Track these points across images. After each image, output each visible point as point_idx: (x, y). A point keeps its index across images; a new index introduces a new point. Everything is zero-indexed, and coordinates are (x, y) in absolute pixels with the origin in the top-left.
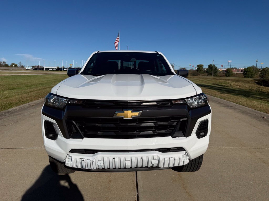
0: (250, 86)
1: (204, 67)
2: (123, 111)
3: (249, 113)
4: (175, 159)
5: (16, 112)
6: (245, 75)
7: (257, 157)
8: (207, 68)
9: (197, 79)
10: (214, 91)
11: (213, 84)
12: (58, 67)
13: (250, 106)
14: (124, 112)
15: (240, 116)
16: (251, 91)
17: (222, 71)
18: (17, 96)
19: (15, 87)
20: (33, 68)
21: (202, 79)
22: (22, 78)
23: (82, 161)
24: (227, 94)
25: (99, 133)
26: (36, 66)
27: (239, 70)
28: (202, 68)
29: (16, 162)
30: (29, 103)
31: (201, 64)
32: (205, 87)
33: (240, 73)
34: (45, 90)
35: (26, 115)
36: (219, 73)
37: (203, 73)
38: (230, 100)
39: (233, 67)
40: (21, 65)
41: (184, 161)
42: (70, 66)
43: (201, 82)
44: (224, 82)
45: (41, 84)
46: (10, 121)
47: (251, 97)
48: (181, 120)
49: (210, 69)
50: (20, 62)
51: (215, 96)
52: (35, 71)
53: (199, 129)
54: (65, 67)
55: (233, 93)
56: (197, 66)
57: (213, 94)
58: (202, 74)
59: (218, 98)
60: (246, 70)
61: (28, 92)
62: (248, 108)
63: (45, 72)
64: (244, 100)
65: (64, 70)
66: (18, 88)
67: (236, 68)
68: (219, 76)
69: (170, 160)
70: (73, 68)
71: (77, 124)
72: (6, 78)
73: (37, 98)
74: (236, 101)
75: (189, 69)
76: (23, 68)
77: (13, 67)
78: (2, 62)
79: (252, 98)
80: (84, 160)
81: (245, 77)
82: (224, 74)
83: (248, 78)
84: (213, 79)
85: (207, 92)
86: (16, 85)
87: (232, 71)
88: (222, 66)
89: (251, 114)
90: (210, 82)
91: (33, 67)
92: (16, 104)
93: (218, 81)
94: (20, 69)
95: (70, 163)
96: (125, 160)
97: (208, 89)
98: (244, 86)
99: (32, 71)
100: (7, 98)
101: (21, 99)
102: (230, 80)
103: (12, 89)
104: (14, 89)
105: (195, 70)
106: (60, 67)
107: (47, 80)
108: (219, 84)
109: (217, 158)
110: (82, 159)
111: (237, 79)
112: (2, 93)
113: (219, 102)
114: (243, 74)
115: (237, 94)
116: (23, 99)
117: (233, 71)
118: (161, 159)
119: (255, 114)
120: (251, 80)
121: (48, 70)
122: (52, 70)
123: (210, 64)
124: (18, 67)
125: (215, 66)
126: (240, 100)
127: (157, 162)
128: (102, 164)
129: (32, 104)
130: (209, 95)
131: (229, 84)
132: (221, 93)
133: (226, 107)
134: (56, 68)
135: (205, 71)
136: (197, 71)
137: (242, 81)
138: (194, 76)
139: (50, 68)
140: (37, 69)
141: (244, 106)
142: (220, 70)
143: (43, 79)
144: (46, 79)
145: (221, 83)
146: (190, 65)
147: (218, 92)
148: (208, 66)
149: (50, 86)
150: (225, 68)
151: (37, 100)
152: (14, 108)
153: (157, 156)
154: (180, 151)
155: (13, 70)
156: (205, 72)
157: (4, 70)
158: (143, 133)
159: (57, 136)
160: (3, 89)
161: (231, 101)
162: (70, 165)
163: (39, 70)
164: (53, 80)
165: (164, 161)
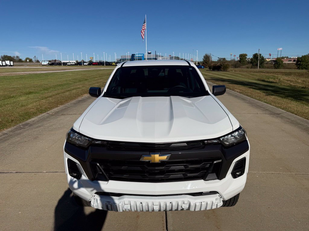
0: (304, 81)
1: (248, 57)
2: (150, 154)
3: (299, 124)
4: (207, 204)
5: (36, 123)
6: (298, 66)
7: (304, 186)
8: (252, 57)
9: (239, 73)
10: (258, 91)
11: (258, 80)
12: (77, 61)
13: (301, 114)
14: (151, 156)
15: (288, 127)
16: (304, 90)
17: (270, 61)
18: (35, 104)
19: (32, 91)
20: (50, 63)
21: (245, 73)
22: (39, 78)
23: (108, 204)
24: (273, 97)
25: (125, 176)
26: (53, 60)
27: (291, 59)
28: (246, 58)
29: (39, 190)
30: (48, 112)
31: (244, 53)
32: (248, 86)
33: (292, 64)
34: (65, 94)
35: (45, 128)
36: (267, 64)
37: (247, 64)
38: (277, 105)
39: (284, 56)
40: (36, 59)
41: (217, 205)
42: (90, 60)
43: (244, 77)
44: (272, 76)
45: (60, 85)
46: (30, 137)
47: (303, 100)
48: (215, 162)
49: (255, 59)
50: (35, 57)
51: (259, 99)
52: (52, 66)
53: (235, 168)
54: (85, 61)
55: (281, 94)
56: (240, 55)
57: (257, 96)
58: (245, 65)
59: (262, 102)
60: (300, 60)
61: (46, 98)
62: (299, 117)
63: (62, 67)
64: (294, 105)
65: (83, 64)
66: (35, 93)
67: (287, 57)
68: (266, 68)
69: (201, 204)
70: (93, 61)
71: (101, 166)
72: (22, 78)
73: (56, 105)
74: (285, 107)
75: (229, 60)
76: (38, 64)
77: (27, 62)
78: (15, 56)
79: (304, 102)
80: (110, 203)
81: (298, 68)
82: (273, 65)
83: (302, 69)
84: (259, 72)
85: (250, 93)
86: (33, 88)
87: (282, 62)
88: (270, 55)
89: (301, 124)
90: (255, 77)
91: (49, 61)
92: (35, 114)
93: (265, 75)
94: (35, 64)
95: (96, 205)
96: (153, 204)
97: (252, 89)
98: (296, 81)
99: (48, 66)
100: (24, 106)
101: (39, 107)
102: (279, 72)
103: (29, 94)
104: (30, 93)
105: (237, 61)
106: (79, 61)
107: (66, 81)
108: (265, 80)
109: (257, 187)
110: (108, 202)
111: (288, 71)
112: (18, 99)
113: (264, 108)
114: (296, 64)
115: (286, 96)
116: (41, 107)
117: (284, 61)
118: (192, 204)
119: (306, 125)
120: (305, 72)
121: (66, 65)
122: (71, 65)
123: (255, 53)
124: (33, 62)
125: (261, 56)
126: (290, 105)
127: (188, 207)
128: (129, 208)
129: (51, 113)
130: (252, 98)
131: (277, 78)
132: (267, 95)
133: (272, 114)
134: (75, 62)
135: (249, 61)
136: (240, 61)
137: (295, 74)
138: (236, 68)
139: (68, 63)
140: (54, 64)
141: (293, 114)
142: (267, 60)
143: (61, 78)
144: (65, 78)
145: (268, 79)
146: (231, 55)
147: (263, 93)
148: (252, 56)
149: (69, 89)
150: (274, 58)
151: (56, 108)
152: (33, 119)
153: (187, 201)
154: (212, 194)
155: (28, 65)
156: (249, 63)
157: (18, 65)
158: (172, 176)
159: (81, 176)
160: (20, 95)
161: (278, 107)
162: (96, 207)
163: (57, 65)
164: (72, 80)
165: (196, 205)
